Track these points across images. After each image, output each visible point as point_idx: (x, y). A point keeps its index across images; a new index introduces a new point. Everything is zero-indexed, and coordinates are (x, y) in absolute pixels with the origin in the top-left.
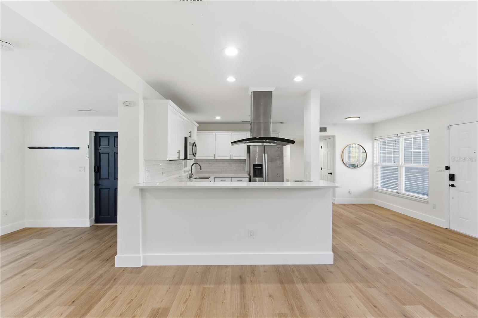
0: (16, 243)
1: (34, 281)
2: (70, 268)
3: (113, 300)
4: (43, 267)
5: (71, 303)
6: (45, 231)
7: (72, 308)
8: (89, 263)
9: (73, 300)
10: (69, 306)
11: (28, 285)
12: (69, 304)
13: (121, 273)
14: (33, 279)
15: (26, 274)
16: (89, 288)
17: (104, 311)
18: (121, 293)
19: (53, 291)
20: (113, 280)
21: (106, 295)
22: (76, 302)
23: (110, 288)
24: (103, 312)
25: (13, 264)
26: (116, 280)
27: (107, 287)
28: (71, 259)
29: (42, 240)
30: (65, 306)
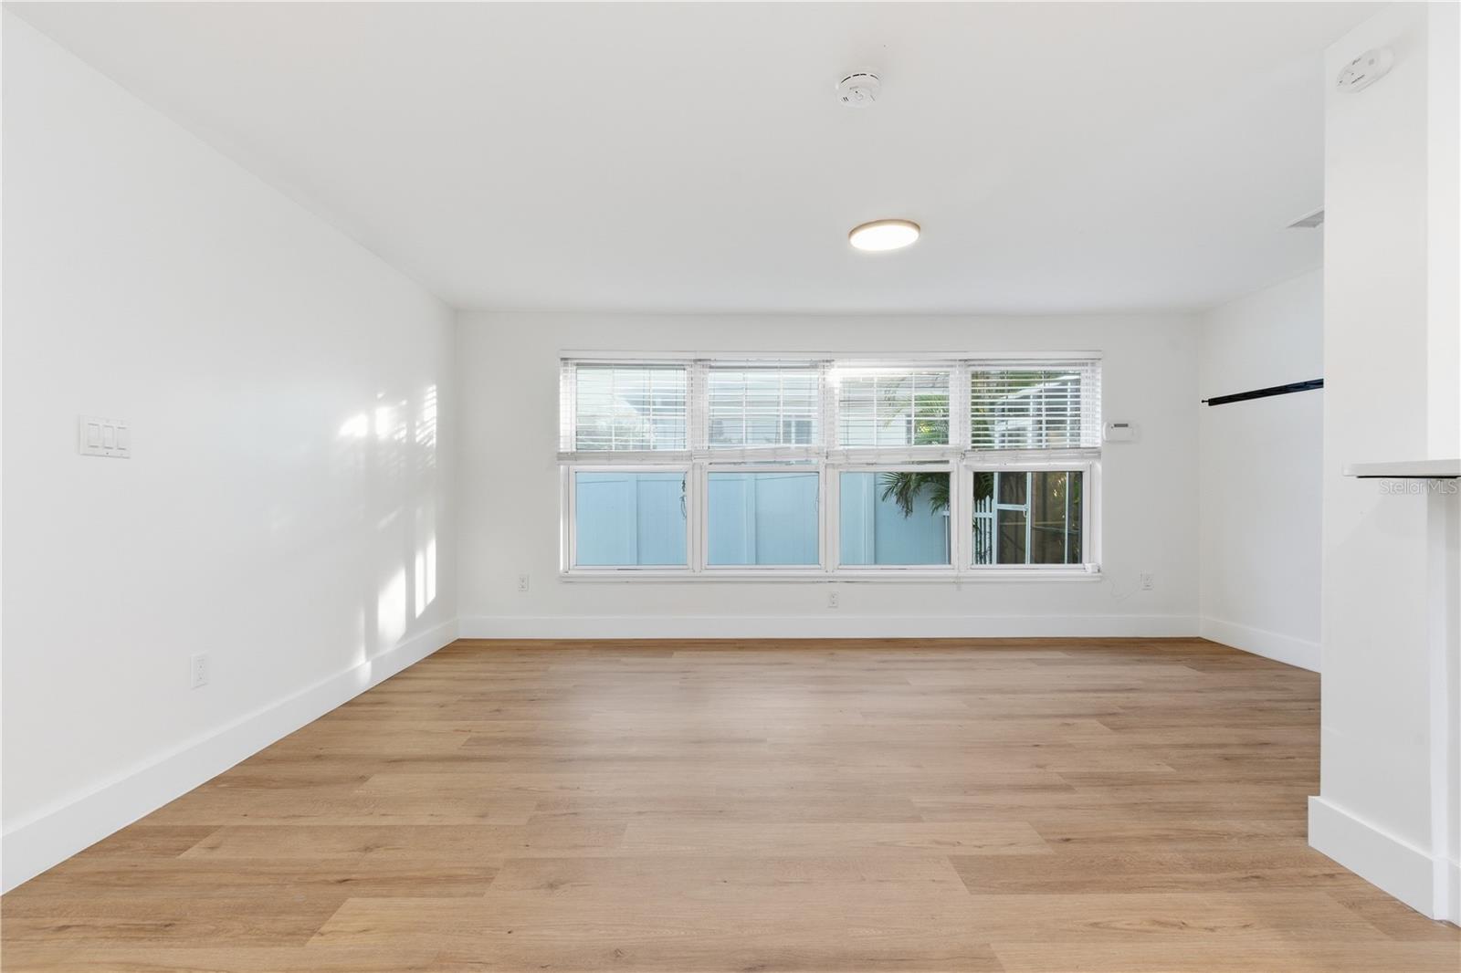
0: (1139, 660)
1: (1070, 745)
2: (1169, 765)
3: (1160, 923)
4: (1116, 729)
5: (1060, 837)
6: (1238, 658)
7: (1048, 850)
8: (1238, 781)
9: (1068, 837)
10: (1048, 841)
11: (1048, 746)
12: (1052, 838)
13: (1305, 876)
14: (1071, 742)
15: (1073, 724)
16: (1145, 840)
17: (1095, 925)
18: (1212, 930)
19: (1068, 788)
20: (1244, 876)
21: (1161, 892)
22: (1070, 846)
23: (1202, 886)
24: (1085, 925)
25: (1080, 695)
26: (1255, 883)
27: (1199, 876)
28: (1202, 746)
29: (1199, 673)
30: (1040, 834)
